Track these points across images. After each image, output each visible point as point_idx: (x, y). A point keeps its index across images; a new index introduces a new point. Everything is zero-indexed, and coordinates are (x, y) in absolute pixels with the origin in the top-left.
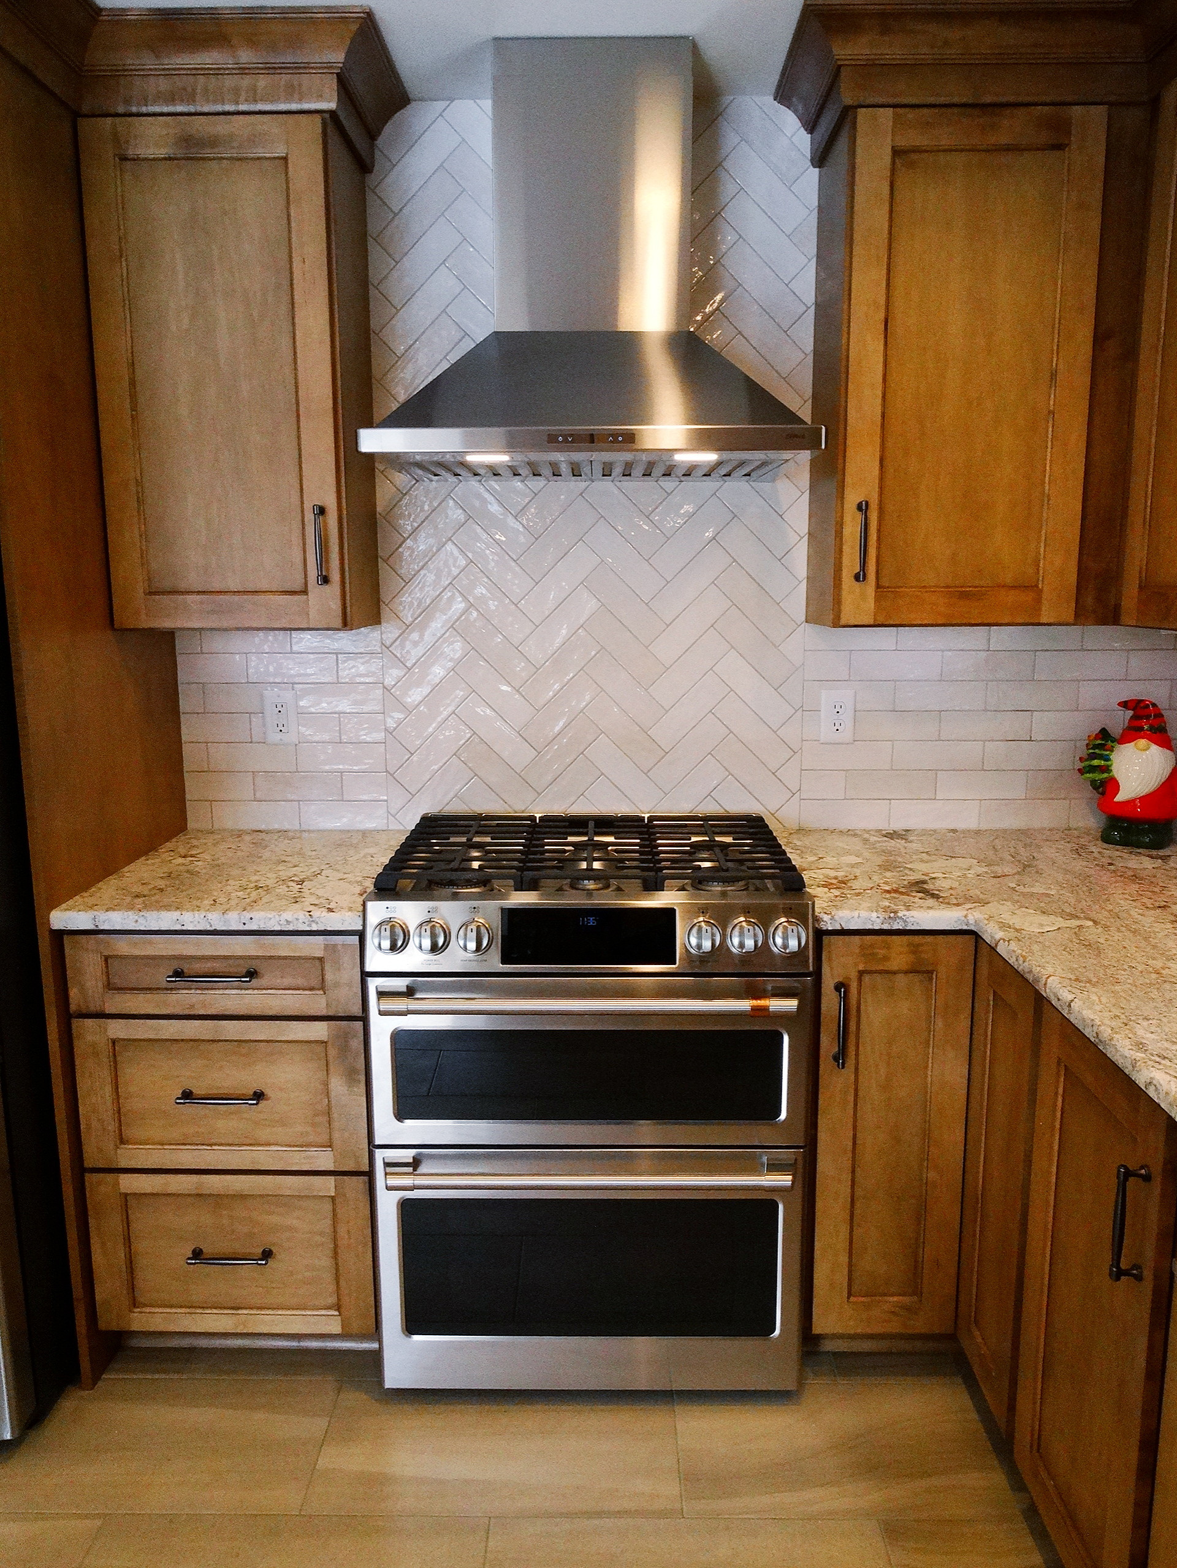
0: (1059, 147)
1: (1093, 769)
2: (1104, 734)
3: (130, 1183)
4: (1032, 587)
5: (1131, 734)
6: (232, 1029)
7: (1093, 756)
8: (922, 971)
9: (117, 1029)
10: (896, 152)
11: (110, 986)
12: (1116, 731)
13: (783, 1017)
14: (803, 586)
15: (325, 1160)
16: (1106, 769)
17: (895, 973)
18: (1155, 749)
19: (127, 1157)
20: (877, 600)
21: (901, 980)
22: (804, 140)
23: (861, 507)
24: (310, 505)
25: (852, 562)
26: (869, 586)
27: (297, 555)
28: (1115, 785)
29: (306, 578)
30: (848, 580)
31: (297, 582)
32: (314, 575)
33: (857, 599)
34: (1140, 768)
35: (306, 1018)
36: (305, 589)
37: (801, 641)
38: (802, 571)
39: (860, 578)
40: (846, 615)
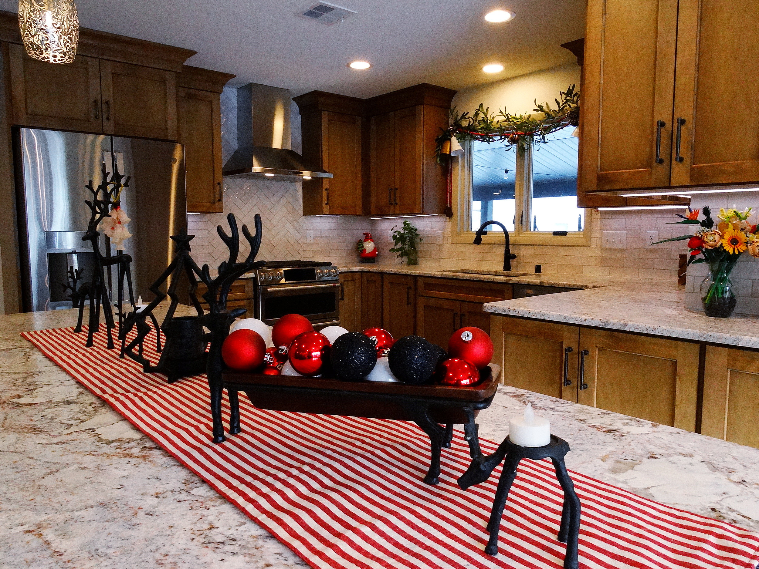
0: (354, 123)
1: (360, 247)
2: (361, 240)
4: (354, 207)
5: (366, 240)
7: (359, 245)
8: (353, 280)
10: (328, 120)
12: (363, 239)
13: (339, 286)
14: (302, 208)
16: (363, 247)
18: (371, 242)
20: (330, 208)
21: (350, 282)
22: (298, 109)
23: (326, 189)
24: (216, 182)
25: (325, 201)
26: (328, 206)
27: (212, 194)
28: (365, 250)
29: (214, 199)
30: (324, 204)
31: (212, 201)
32: (217, 199)
33: (326, 209)
34: (369, 246)
35: (242, 300)
36: (214, 203)
37: (303, 220)
38: (302, 204)
39: (326, 204)
40: (324, 212)
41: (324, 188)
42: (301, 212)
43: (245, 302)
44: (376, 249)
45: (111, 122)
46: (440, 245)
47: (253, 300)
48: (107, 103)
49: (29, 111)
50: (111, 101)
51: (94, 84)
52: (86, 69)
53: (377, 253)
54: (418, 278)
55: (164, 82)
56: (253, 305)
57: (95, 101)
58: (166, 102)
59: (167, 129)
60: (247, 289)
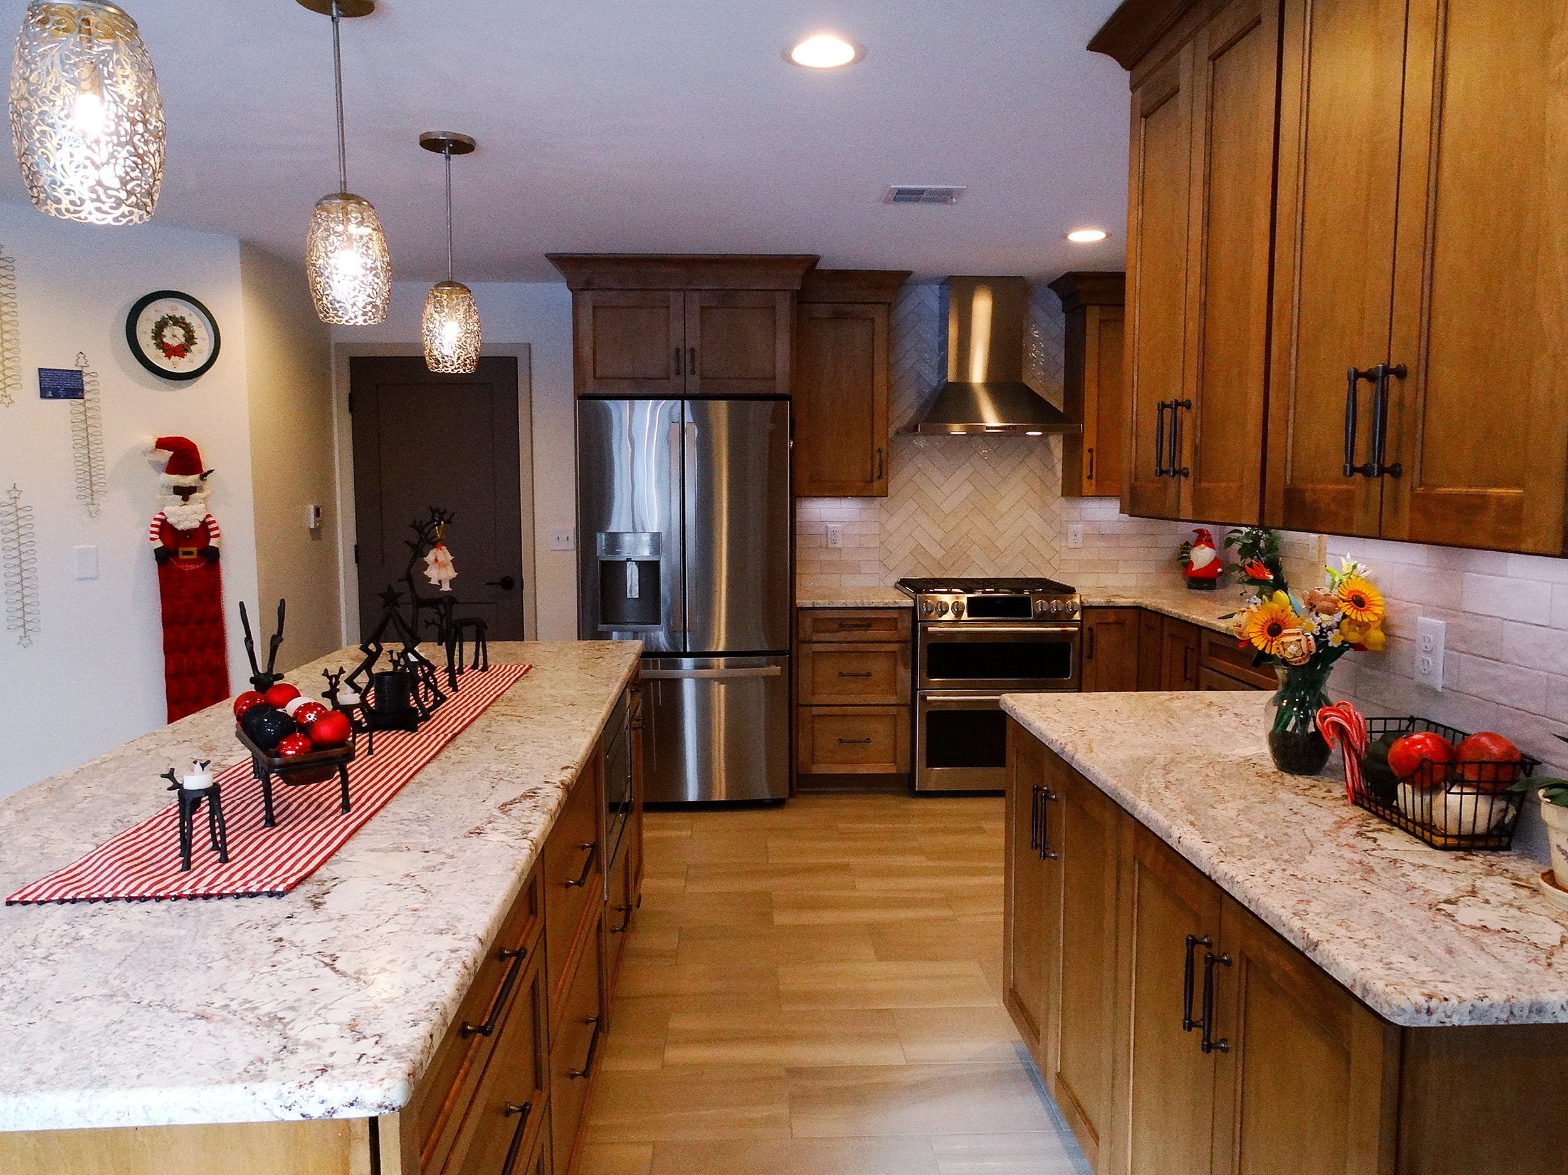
1: (1184, 557)
2: (1187, 543)
3: (815, 711)
5: (1198, 543)
6: (862, 647)
7: (1182, 553)
8: (1120, 622)
9: (817, 647)
11: (816, 631)
12: (1192, 542)
14: (1061, 483)
15: (893, 700)
16: (1189, 557)
17: (1110, 623)
18: (1208, 549)
19: (816, 700)
20: (1097, 485)
21: (1112, 626)
22: (1059, 302)
23: (1090, 451)
24: (876, 448)
25: (1086, 472)
26: (1094, 482)
27: (869, 467)
28: (1191, 564)
29: (872, 477)
30: (1085, 478)
31: (868, 478)
32: (876, 475)
33: (1088, 486)
34: (1202, 556)
35: (890, 642)
36: (872, 481)
37: (1059, 504)
38: (1060, 474)
39: (1090, 477)
40: (1085, 492)
41: (1086, 447)
42: (1058, 490)
43: (894, 647)
44: (1216, 562)
45: (697, 378)
46: (1313, 564)
47: (910, 646)
48: (693, 350)
49: (598, 375)
50: (697, 349)
51: (677, 326)
52: (668, 307)
53: (1219, 570)
54: (1203, 631)
55: (774, 307)
56: (909, 652)
57: (678, 350)
58: (775, 337)
59: (774, 378)
60: (900, 626)
